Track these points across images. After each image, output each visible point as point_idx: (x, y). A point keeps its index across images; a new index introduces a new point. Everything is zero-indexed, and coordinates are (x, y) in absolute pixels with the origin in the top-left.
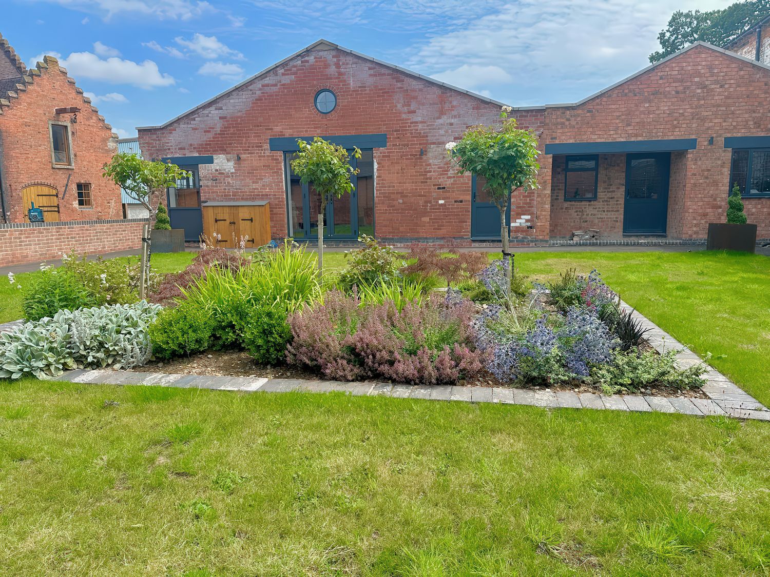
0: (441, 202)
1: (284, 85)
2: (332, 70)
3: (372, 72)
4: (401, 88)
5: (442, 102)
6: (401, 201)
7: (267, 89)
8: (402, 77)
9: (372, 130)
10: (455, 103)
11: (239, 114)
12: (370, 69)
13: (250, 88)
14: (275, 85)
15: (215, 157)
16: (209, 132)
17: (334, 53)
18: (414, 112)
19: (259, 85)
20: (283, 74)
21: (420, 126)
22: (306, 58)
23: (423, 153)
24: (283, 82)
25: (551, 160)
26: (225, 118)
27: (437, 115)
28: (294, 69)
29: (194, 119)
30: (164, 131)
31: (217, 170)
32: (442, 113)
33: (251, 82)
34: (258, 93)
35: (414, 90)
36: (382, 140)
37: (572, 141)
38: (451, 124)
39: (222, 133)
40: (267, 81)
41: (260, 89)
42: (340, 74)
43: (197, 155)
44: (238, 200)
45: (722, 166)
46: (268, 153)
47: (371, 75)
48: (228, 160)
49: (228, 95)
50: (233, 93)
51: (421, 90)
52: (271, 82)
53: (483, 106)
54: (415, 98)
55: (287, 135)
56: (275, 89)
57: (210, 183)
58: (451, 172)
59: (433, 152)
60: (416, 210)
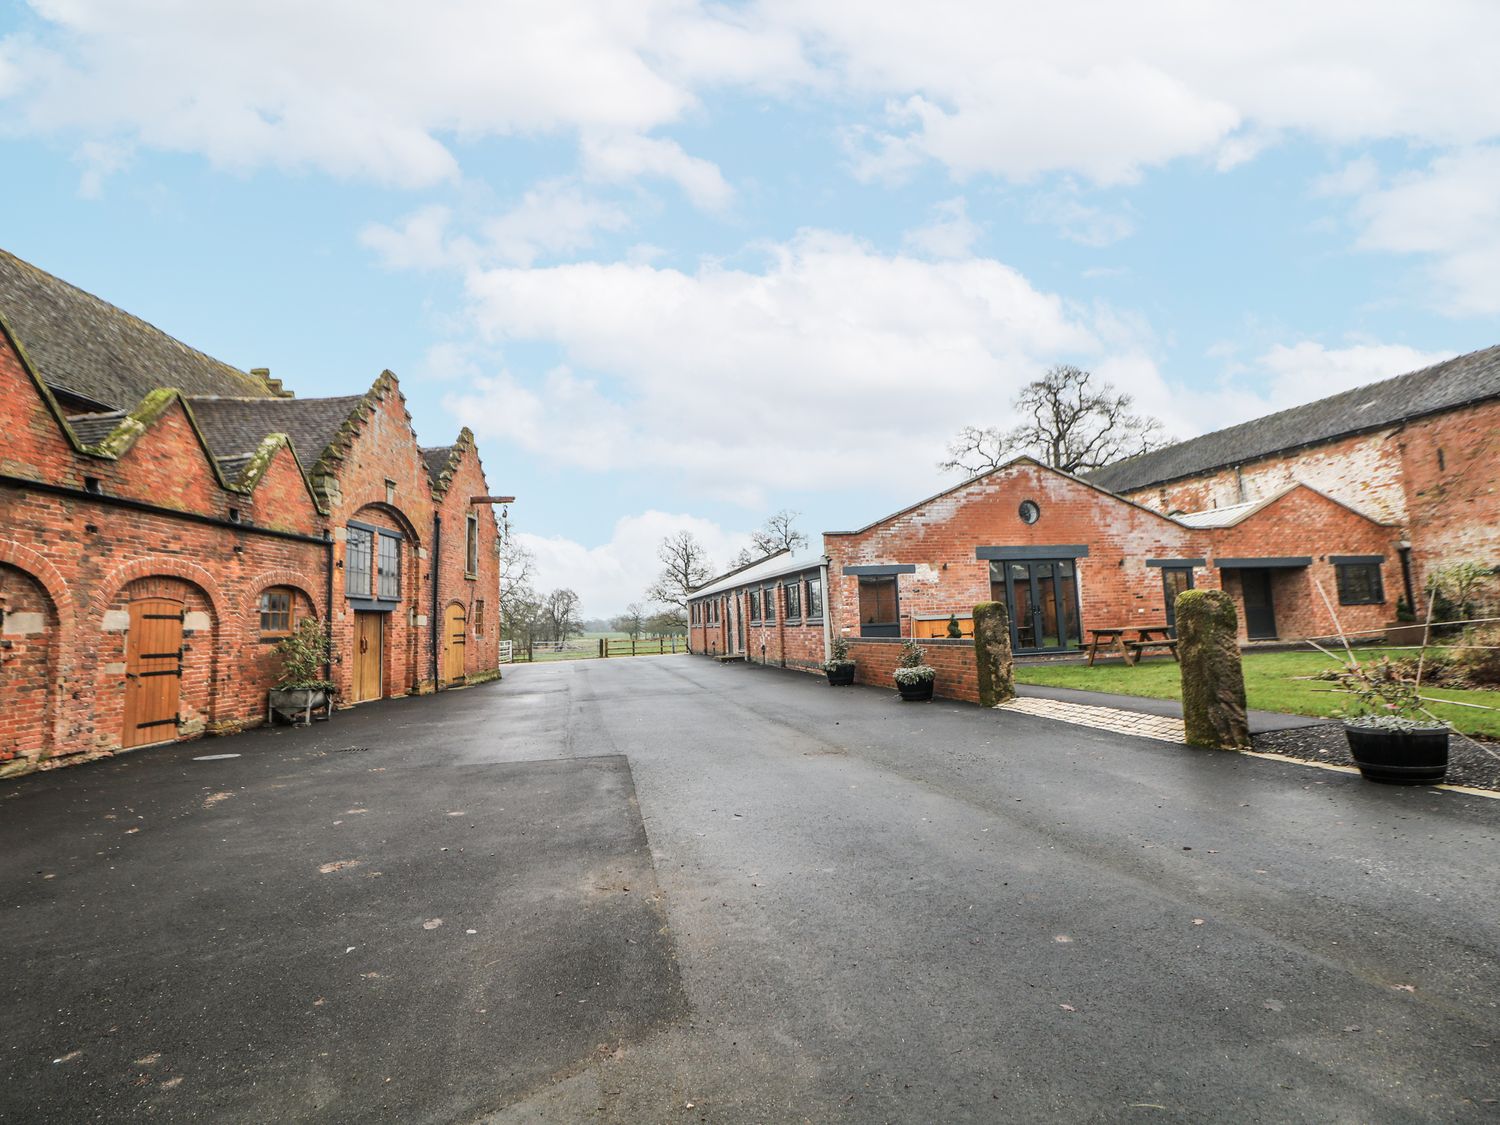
0: (1141, 610)
1: (988, 494)
2: (1034, 483)
3: (1070, 488)
4: (1097, 503)
5: (1132, 517)
6: (1105, 610)
7: (972, 498)
8: (1097, 494)
9: (1074, 542)
10: (1142, 520)
11: (944, 521)
12: (1068, 485)
13: (954, 495)
14: (981, 494)
15: (917, 566)
16: (911, 539)
17: (1035, 468)
18: (1110, 526)
19: (964, 492)
20: (988, 484)
21: (1116, 539)
22: (1010, 471)
23: (1121, 563)
24: (988, 492)
25: (1219, 573)
26: (929, 525)
27: (1129, 529)
28: (999, 481)
29: (894, 525)
30: (858, 537)
31: (919, 581)
32: (1133, 527)
33: (956, 490)
34: (963, 501)
35: (1107, 506)
36: (1084, 551)
37: (1231, 557)
38: (1142, 538)
39: (925, 540)
40: (971, 489)
41: (965, 497)
42: (1042, 487)
43: (896, 563)
44: (942, 613)
45: (1330, 579)
46: (974, 562)
47: (1070, 491)
48: (932, 570)
49: (932, 501)
50: (938, 500)
51: (1113, 507)
52: (976, 491)
53: (1165, 523)
54: (1110, 513)
55: (993, 544)
56: (979, 498)
57: (911, 595)
58: (1146, 582)
59: (1129, 563)
60: (1119, 619)
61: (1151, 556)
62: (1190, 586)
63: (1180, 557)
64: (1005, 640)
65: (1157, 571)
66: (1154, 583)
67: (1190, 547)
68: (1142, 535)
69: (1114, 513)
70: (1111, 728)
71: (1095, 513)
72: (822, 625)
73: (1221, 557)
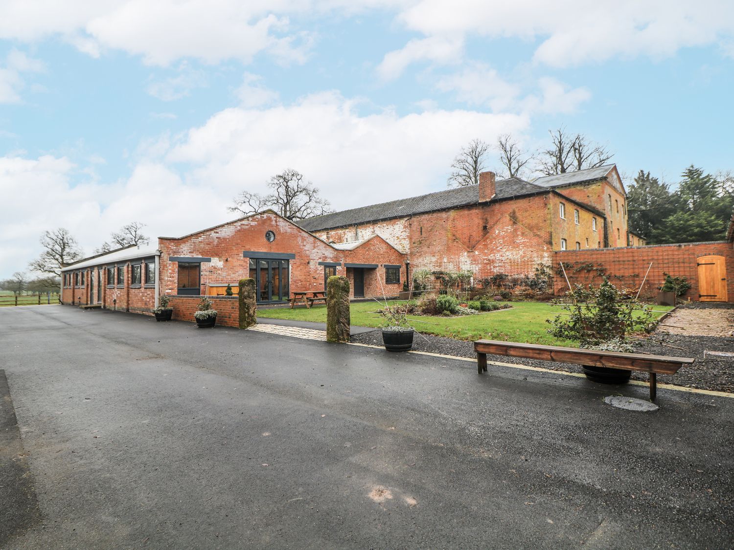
0: (315, 284)
1: (252, 226)
2: (274, 223)
3: (289, 227)
5: (315, 243)
6: (300, 283)
7: (243, 227)
8: (301, 231)
9: (289, 252)
10: (319, 244)
11: (228, 237)
12: (289, 225)
13: (235, 224)
14: (248, 225)
15: (212, 258)
16: (210, 244)
17: (274, 216)
19: (239, 223)
20: (251, 221)
21: (307, 252)
22: (263, 216)
23: (308, 263)
24: (251, 224)
25: (346, 269)
26: (220, 238)
27: (313, 248)
28: (257, 220)
29: (201, 237)
30: (180, 241)
31: (212, 266)
32: (314, 247)
33: (235, 222)
34: (239, 228)
35: (305, 237)
36: (293, 256)
37: (352, 263)
38: (318, 252)
39: (217, 246)
40: (243, 222)
41: (240, 226)
42: (277, 225)
43: (201, 257)
44: (224, 283)
45: (384, 273)
46: (242, 258)
47: (289, 228)
48: (220, 261)
49: (222, 226)
50: (225, 226)
51: (307, 237)
52: (245, 223)
53: (327, 246)
54: (305, 240)
55: (252, 250)
56: (247, 227)
57: (207, 273)
58: (318, 271)
59: (312, 263)
60: (306, 287)
61: (320, 261)
62: (335, 274)
63: (332, 262)
64: (254, 297)
65: (322, 267)
66: (321, 273)
67: (336, 257)
68: (318, 251)
69: (307, 240)
70: (298, 336)
71: (299, 239)
72: (154, 288)
73: (347, 262)
